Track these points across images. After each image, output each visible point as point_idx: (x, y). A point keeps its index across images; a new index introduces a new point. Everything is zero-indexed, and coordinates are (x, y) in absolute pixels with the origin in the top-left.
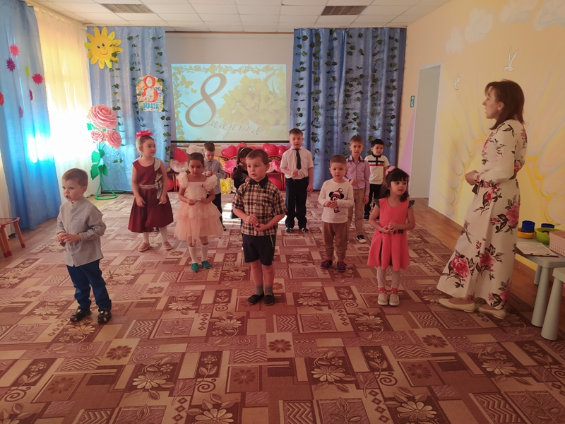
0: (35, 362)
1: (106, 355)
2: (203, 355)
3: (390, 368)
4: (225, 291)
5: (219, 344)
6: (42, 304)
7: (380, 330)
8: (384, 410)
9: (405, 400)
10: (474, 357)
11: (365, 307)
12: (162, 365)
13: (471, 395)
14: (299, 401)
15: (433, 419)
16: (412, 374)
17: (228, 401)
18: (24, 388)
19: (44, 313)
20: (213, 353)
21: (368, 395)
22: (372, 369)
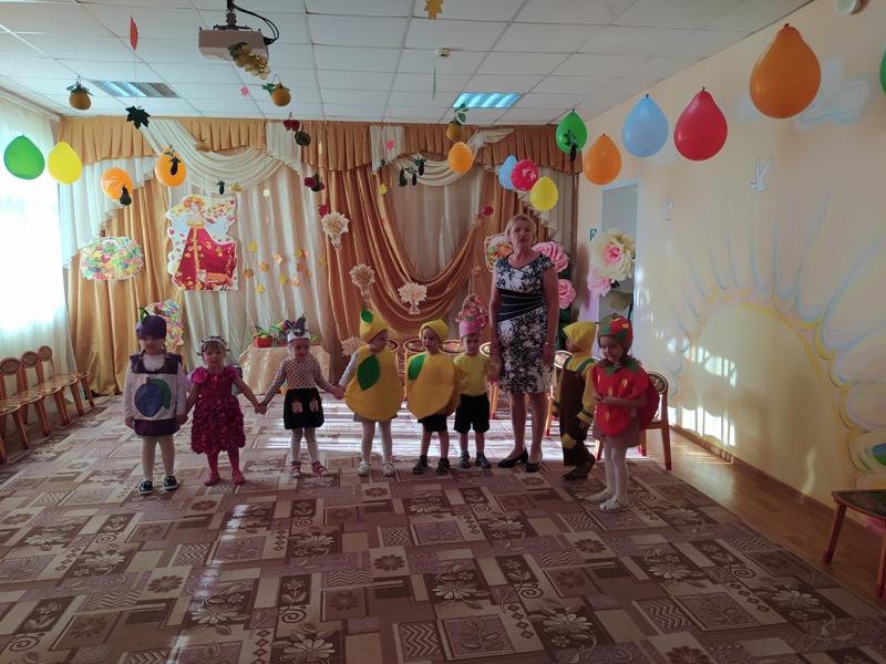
0: (43, 603)
1: (146, 588)
2: (284, 580)
3: (534, 579)
4: (307, 501)
5: (305, 565)
6: (37, 531)
7: (520, 536)
8: (527, 625)
9: (554, 612)
10: (638, 560)
11: (501, 511)
12: (229, 596)
13: (635, 603)
14: (418, 623)
15: (587, 630)
16: (562, 584)
17: (325, 629)
18: (35, 635)
19: (43, 541)
20: (299, 578)
21: (508, 611)
22: (511, 582)
